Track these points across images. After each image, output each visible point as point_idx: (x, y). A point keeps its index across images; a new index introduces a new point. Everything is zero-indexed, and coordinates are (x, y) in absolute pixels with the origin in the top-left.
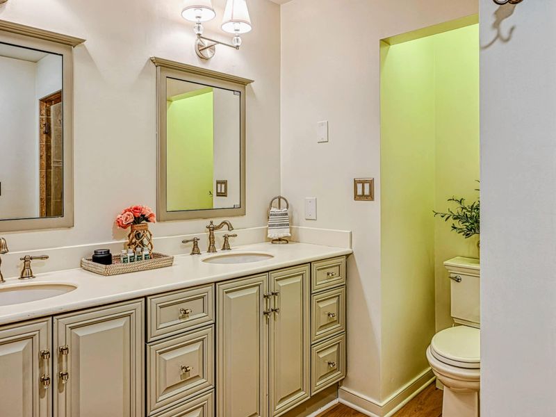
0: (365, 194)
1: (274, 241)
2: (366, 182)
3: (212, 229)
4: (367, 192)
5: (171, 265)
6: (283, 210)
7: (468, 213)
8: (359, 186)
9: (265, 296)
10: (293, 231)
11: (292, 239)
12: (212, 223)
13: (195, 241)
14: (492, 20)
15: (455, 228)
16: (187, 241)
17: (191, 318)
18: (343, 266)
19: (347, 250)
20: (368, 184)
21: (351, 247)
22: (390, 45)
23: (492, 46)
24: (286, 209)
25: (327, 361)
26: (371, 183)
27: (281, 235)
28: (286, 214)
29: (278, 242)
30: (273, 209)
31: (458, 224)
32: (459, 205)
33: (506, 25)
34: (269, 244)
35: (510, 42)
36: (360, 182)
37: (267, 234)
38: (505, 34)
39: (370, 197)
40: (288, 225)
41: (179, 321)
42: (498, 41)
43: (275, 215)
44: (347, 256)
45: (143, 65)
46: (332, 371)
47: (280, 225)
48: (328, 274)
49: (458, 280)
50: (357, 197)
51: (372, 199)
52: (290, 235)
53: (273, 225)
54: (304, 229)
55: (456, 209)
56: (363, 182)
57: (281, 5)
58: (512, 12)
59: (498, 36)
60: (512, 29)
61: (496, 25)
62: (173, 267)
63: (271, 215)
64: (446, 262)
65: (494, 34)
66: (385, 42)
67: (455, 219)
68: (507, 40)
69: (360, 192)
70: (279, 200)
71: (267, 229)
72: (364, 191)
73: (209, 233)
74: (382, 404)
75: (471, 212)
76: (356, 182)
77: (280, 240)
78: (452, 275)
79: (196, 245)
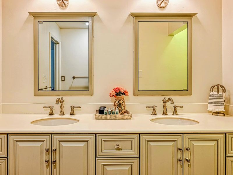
1: (214, 113)
3: (165, 102)
5: (130, 119)
12: (165, 98)
13: (154, 108)
16: (149, 107)
17: (123, 151)
24: (221, 93)
28: (222, 96)
29: (216, 114)
30: (212, 93)
40: (223, 103)
41: (115, 151)
43: (213, 97)
45: (126, 18)
47: (216, 103)
52: (224, 110)
53: (211, 103)
62: (131, 120)
63: (210, 96)
70: (218, 87)
73: (163, 104)
77: (218, 113)
79: (154, 110)
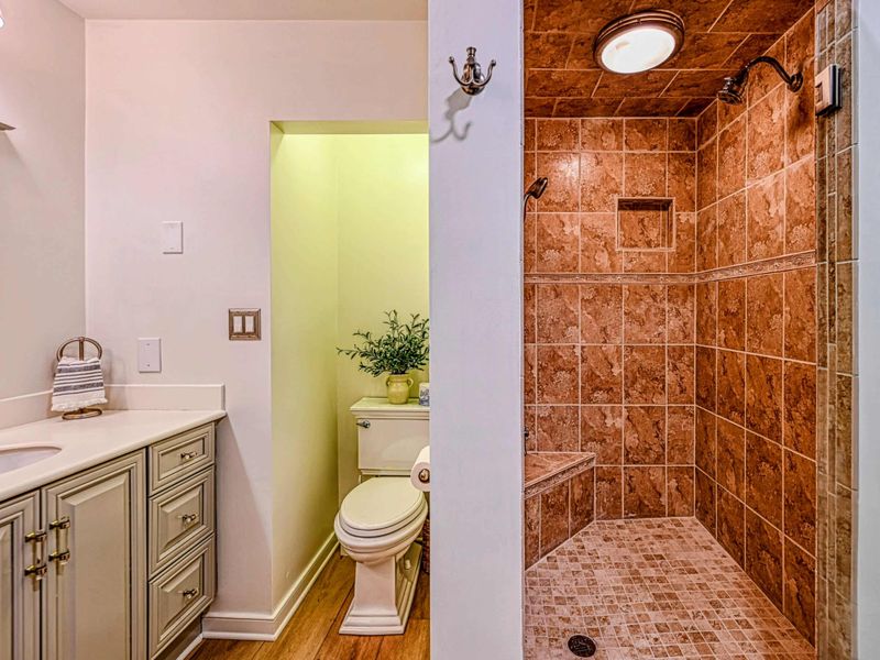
0: (247, 331)
1: (67, 415)
2: (249, 314)
4: (250, 328)
6: (90, 360)
7: (377, 350)
8: (238, 321)
9: (28, 540)
10: (113, 395)
11: (110, 407)
14: (445, 108)
15: (362, 367)
18: (210, 441)
19: (217, 413)
20: (252, 318)
21: (224, 408)
22: (282, 131)
23: (445, 142)
24: (96, 359)
25: (181, 592)
26: (257, 316)
27: (85, 404)
28: (97, 367)
29: (78, 415)
30: (64, 361)
31: (366, 361)
32: (364, 339)
33: (461, 118)
34: (57, 423)
35: (465, 141)
36: (238, 314)
37: (51, 405)
38: (460, 130)
39: (256, 334)
40: (102, 384)
42: (451, 138)
44: (217, 421)
46: (191, 602)
47: (82, 387)
48: (183, 456)
49: (366, 426)
50: (232, 335)
51: (259, 338)
52: (106, 401)
53: (65, 388)
54: (135, 387)
55: (362, 344)
56: (243, 315)
57: (86, 20)
58: (467, 105)
59: (452, 130)
60: (468, 126)
61: (449, 115)
63: (60, 371)
64: (353, 407)
65: (446, 126)
66: (278, 126)
67: (362, 356)
68: (462, 138)
69: (238, 328)
70: (81, 343)
71: (51, 395)
72: (245, 327)
74: (272, 617)
75: (378, 347)
76: (231, 315)
77: (82, 411)
78: (359, 421)
